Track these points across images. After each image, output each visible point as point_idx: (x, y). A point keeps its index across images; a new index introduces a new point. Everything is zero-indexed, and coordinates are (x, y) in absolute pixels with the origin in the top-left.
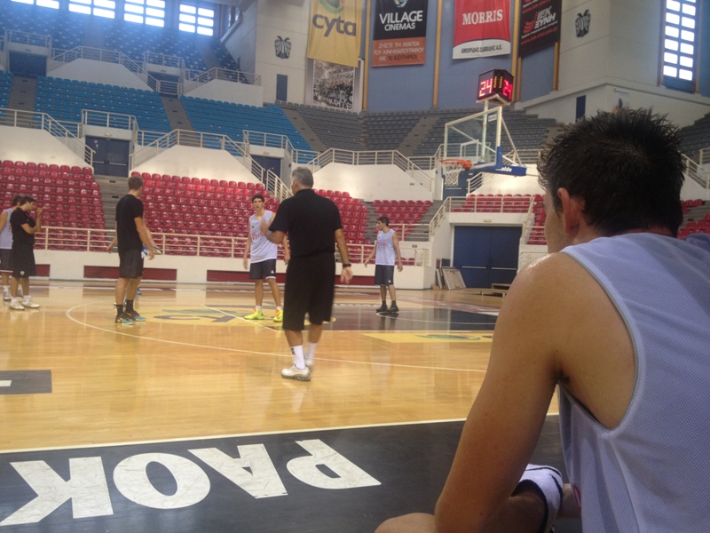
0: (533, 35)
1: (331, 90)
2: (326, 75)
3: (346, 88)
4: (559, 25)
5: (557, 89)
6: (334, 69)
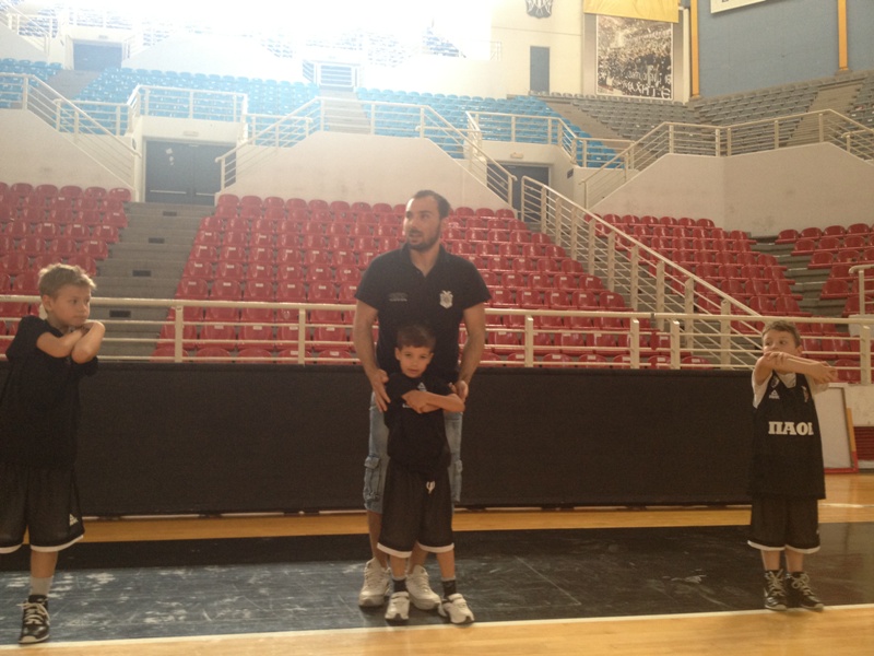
1: (630, 66)
2: (620, 40)
3: (659, 60)
6: (635, 29)
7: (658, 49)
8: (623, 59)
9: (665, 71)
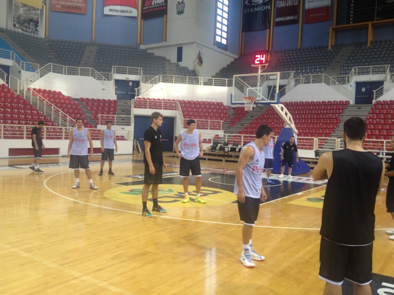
0: (151, 8)
1: (25, 21)
2: (21, 11)
3: (35, 21)
4: (166, 5)
5: (166, 41)
6: (27, 8)
7: (35, 17)
8: (22, 18)
9: (37, 25)
